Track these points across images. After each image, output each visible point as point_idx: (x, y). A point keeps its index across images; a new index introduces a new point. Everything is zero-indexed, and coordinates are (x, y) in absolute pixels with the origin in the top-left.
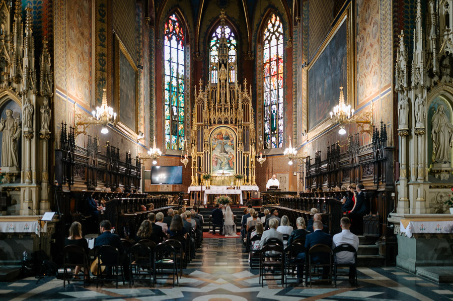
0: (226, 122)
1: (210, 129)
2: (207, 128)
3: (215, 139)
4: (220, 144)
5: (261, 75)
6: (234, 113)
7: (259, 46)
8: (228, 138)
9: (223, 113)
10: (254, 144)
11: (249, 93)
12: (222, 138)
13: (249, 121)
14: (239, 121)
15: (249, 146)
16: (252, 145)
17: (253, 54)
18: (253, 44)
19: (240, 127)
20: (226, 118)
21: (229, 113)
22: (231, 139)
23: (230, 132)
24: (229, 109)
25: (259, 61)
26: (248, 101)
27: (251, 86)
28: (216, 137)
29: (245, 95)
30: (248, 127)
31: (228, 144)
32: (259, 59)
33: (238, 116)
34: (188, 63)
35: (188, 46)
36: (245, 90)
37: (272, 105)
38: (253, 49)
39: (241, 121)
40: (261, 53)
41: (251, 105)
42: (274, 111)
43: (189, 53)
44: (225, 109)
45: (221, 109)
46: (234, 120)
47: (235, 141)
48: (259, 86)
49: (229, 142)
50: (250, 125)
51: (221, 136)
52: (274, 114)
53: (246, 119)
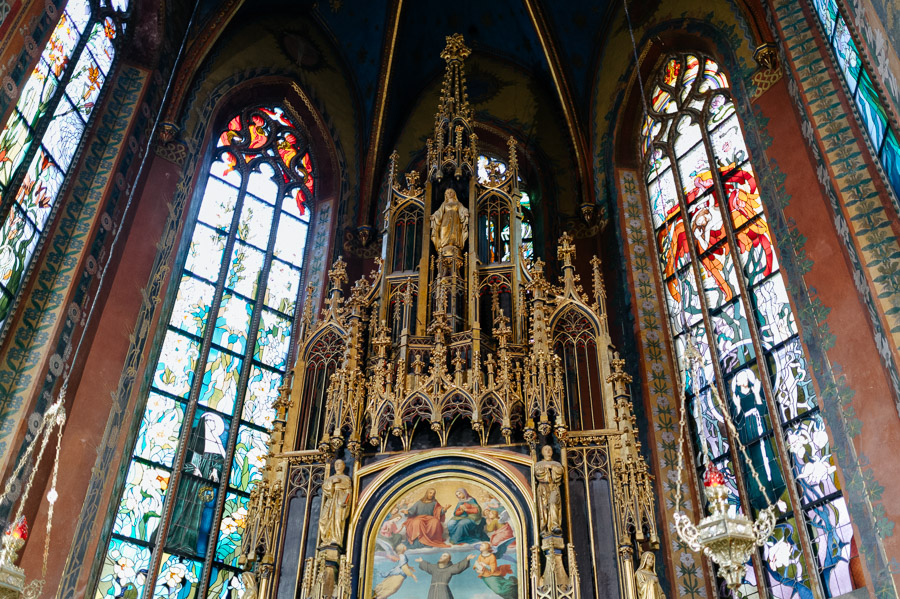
0: (461, 431)
1: (365, 480)
2: (347, 471)
3: (395, 540)
4: (427, 568)
5: (649, 273)
6: (505, 375)
7: (625, 177)
8: (475, 531)
9: (438, 370)
10: (648, 558)
11: (586, 286)
12: (438, 536)
13: (601, 424)
14: (536, 418)
15: (619, 576)
16: (636, 564)
17: (604, 210)
18: (600, 178)
19: (547, 450)
20: (457, 398)
21: (475, 373)
22: (499, 537)
23: (489, 497)
24: (476, 350)
25: (631, 225)
26: (585, 322)
27: (595, 262)
28: (401, 529)
29: (569, 297)
30: (598, 456)
31: (479, 566)
32: (634, 216)
33: (533, 391)
34: (316, 260)
35: (328, 205)
36: (569, 277)
37: (728, 378)
38: (600, 195)
39: (552, 417)
40: (637, 196)
41: (603, 341)
42: (747, 402)
43: (325, 228)
44: (450, 355)
45: (427, 357)
46: (506, 409)
47: (518, 550)
48: (645, 312)
49: (481, 557)
50: (612, 442)
51: (433, 523)
52: (754, 411)
53: (584, 408)
